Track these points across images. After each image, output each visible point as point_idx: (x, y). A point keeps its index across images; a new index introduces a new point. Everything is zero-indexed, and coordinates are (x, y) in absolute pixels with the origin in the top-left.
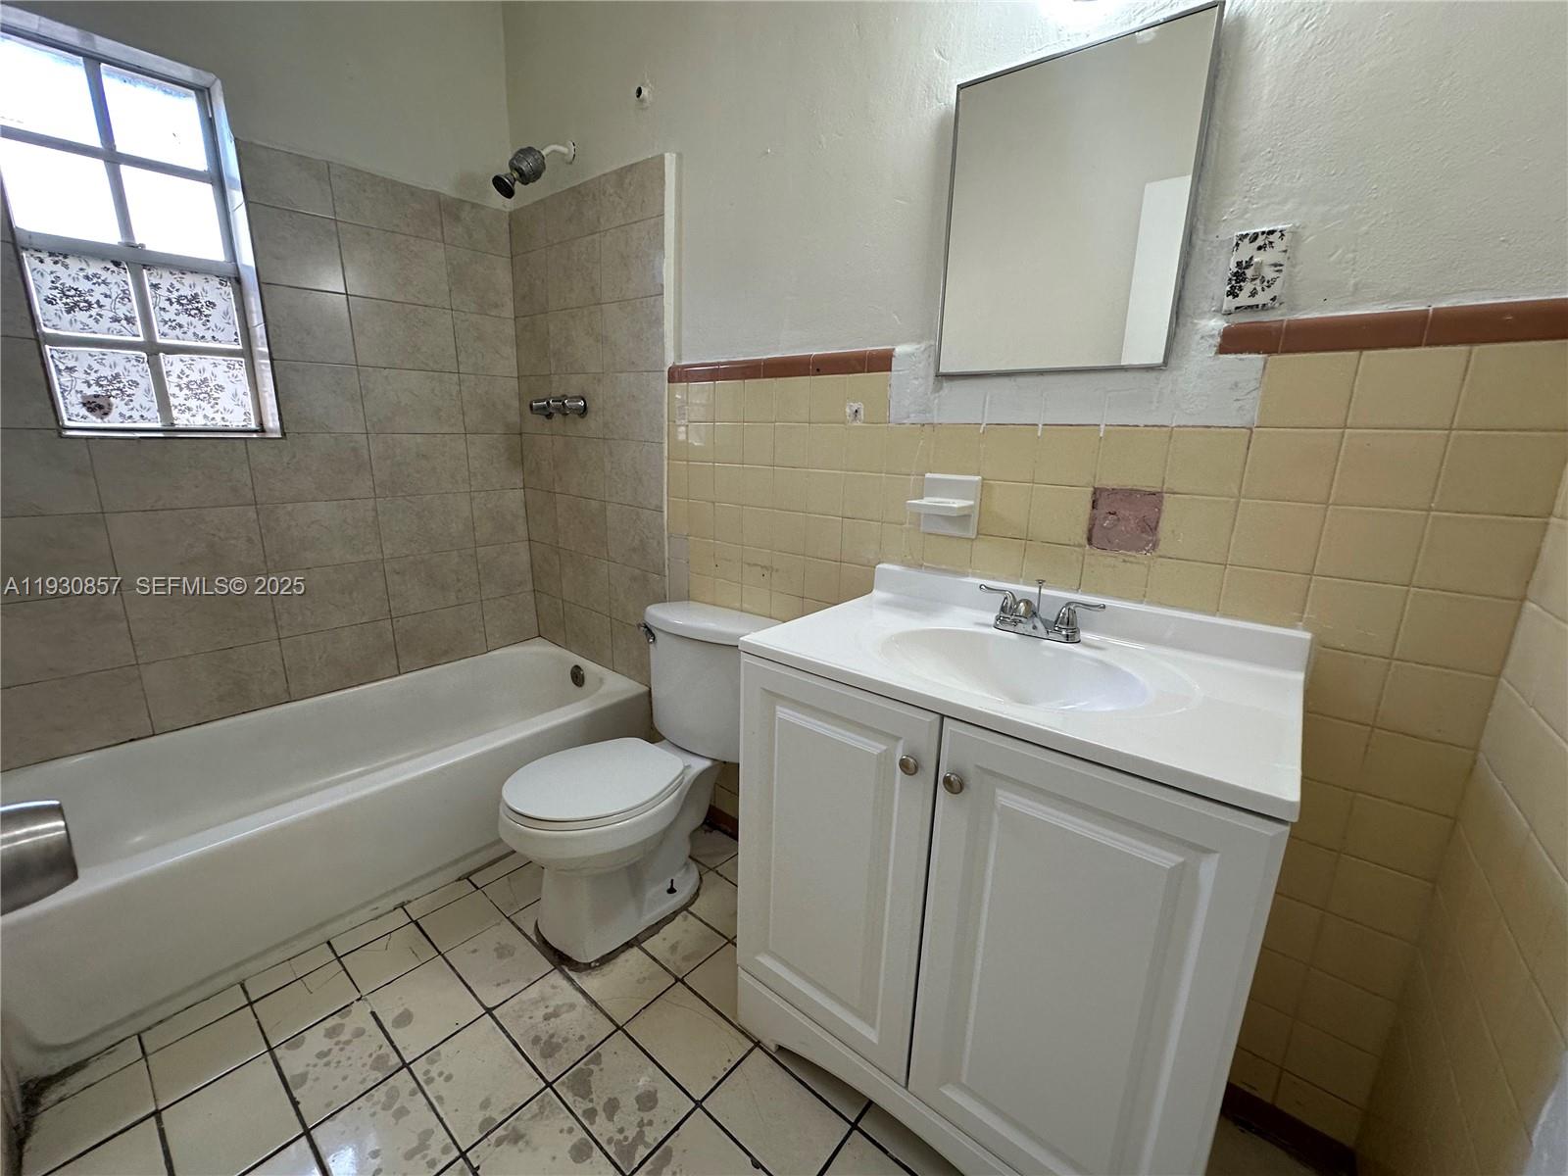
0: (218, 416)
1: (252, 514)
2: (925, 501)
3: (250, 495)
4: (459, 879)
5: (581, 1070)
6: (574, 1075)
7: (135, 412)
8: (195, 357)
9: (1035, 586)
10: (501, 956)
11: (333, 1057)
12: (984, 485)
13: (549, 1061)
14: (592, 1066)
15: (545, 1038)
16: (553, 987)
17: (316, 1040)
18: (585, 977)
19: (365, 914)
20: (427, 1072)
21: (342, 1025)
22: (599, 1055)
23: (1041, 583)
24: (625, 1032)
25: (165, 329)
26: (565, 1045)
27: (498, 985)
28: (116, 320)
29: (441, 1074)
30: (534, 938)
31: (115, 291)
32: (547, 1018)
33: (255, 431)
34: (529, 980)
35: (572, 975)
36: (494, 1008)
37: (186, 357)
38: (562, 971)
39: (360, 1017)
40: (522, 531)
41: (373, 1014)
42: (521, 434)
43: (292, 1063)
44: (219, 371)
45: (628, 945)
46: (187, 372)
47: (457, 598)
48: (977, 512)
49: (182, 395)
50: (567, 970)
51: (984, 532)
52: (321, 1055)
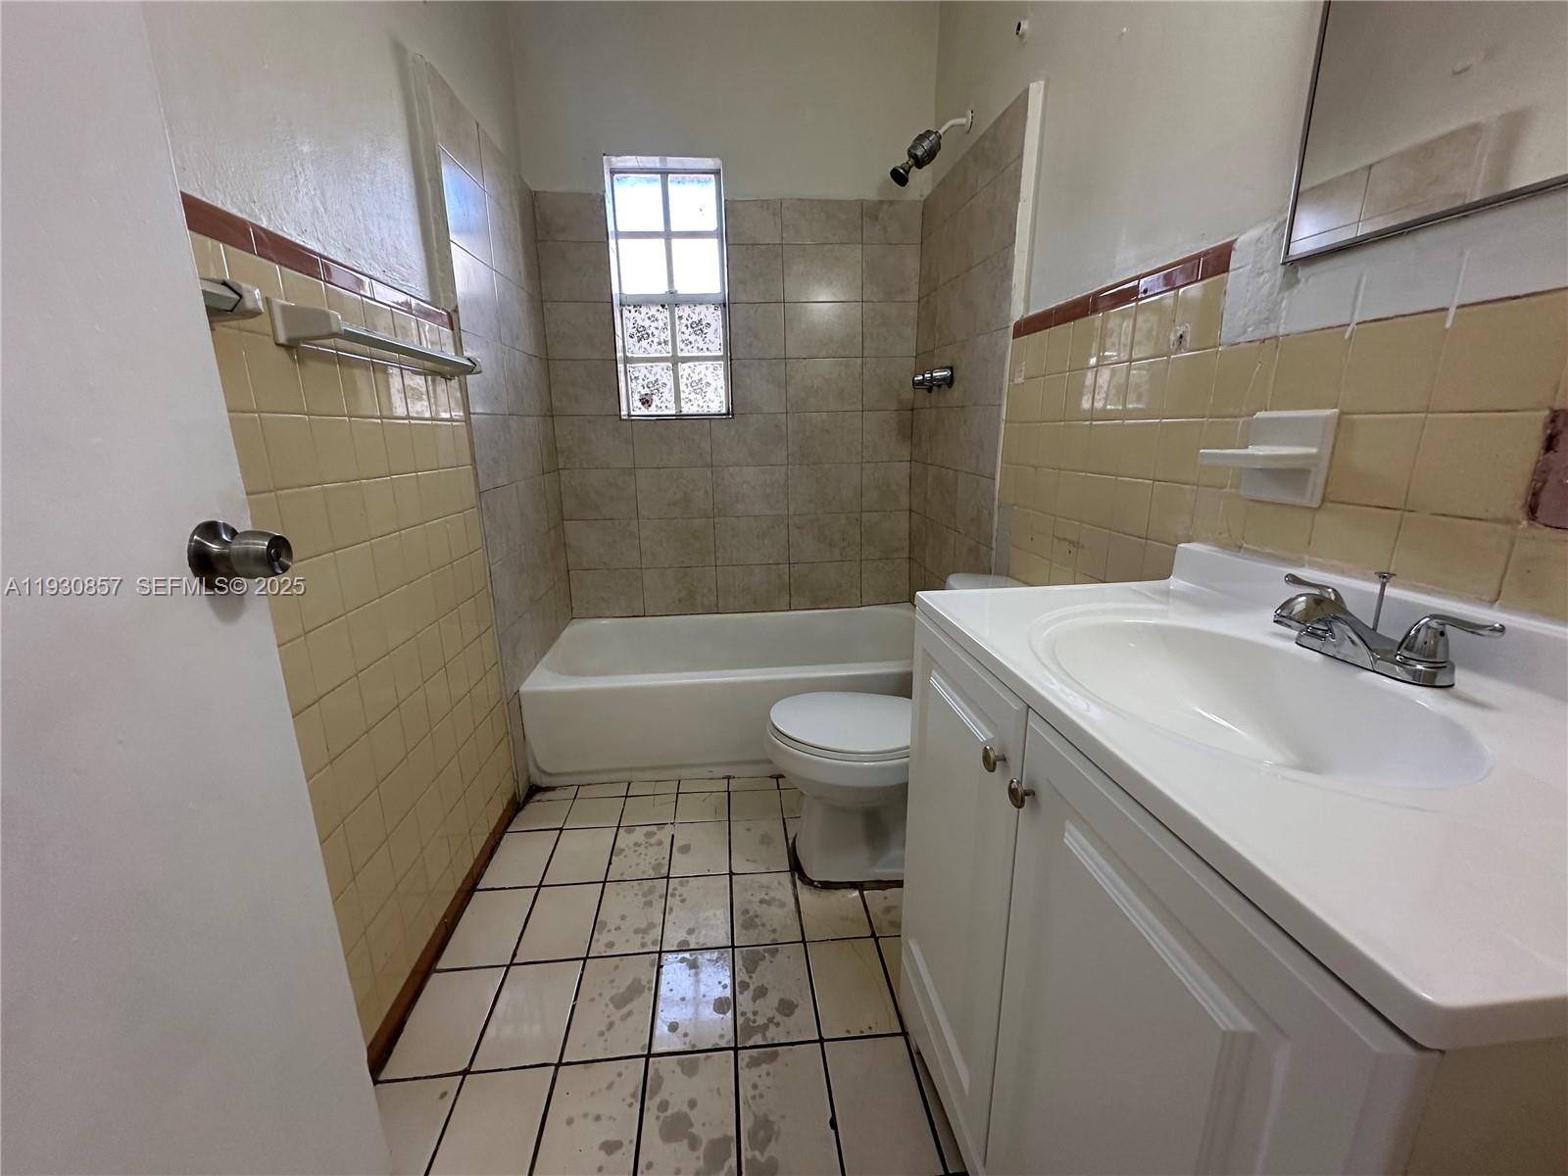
0: (705, 405)
1: (709, 474)
2: (1251, 450)
3: (709, 459)
4: (771, 777)
5: (758, 952)
6: (753, 952)
7: (664, 406)
8: (696, 363)
9: (1374, 582)
10: (762, 842)
11: (641, 849)
12: (1341, 422)
13: (744, 932)
14: (766, 955)
15: (751, 914)
16: (780, 883)
17: (639, 835)
18: (805, 890)
19: (703, 772)
20: (675, 889)
21: (655, 833)
22: (777, 950)
23: (1385, 578)
24: (805, 946)
25: (683, 346)
26: (760, 928)
27: (748, 860)
28: (660, 344)
29: (680, 896)
30: (790, 841)
31: (661, 324)
32: (762, 901)
33: (724, 415)
34: (768, 868)
35: (798, 883)
36: (735, 874)
37: (691, 364)
38: (793, 876)
39: (665, 835)
40: (904, 501)
41: (673, 836)
42: (912, 410)
43: (624, 840)
44: (708, 373)
45: (853, 885)
46: (692, 375)
47: (841, 554)
48: (1324, 464)
49: (687, 391)
50: (797, 876)
51: (1331, 497)
52: (636, 844)
